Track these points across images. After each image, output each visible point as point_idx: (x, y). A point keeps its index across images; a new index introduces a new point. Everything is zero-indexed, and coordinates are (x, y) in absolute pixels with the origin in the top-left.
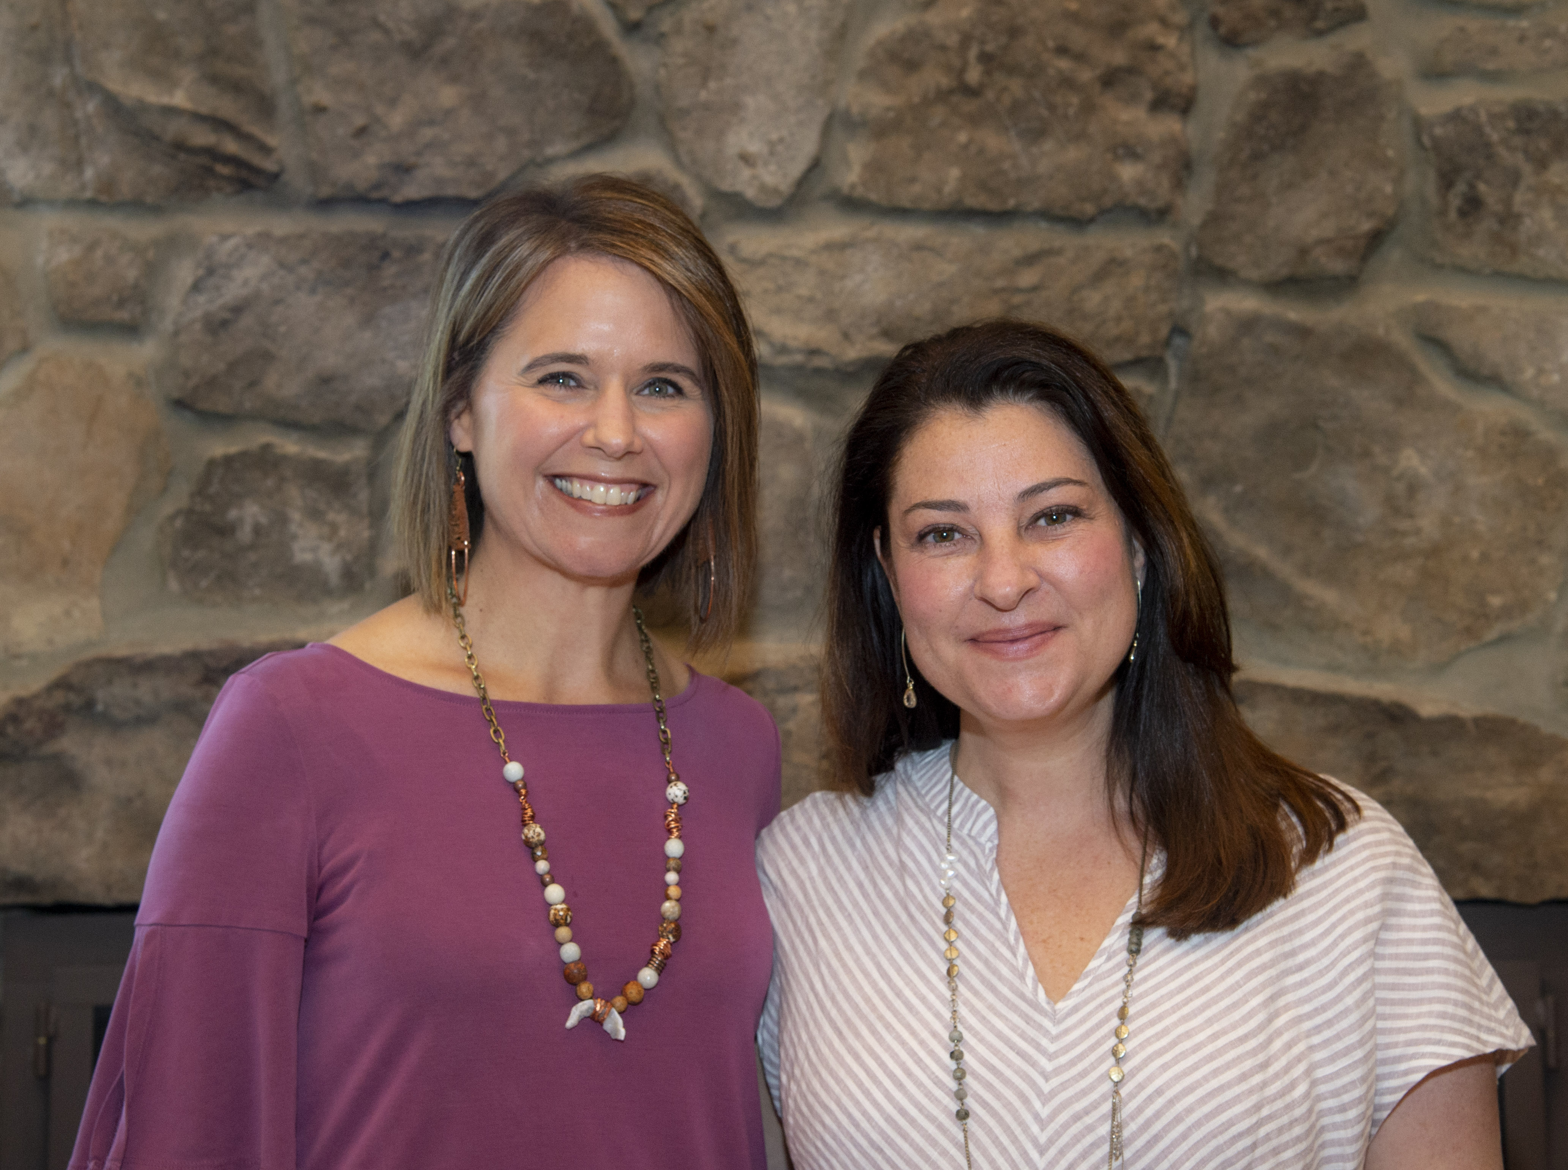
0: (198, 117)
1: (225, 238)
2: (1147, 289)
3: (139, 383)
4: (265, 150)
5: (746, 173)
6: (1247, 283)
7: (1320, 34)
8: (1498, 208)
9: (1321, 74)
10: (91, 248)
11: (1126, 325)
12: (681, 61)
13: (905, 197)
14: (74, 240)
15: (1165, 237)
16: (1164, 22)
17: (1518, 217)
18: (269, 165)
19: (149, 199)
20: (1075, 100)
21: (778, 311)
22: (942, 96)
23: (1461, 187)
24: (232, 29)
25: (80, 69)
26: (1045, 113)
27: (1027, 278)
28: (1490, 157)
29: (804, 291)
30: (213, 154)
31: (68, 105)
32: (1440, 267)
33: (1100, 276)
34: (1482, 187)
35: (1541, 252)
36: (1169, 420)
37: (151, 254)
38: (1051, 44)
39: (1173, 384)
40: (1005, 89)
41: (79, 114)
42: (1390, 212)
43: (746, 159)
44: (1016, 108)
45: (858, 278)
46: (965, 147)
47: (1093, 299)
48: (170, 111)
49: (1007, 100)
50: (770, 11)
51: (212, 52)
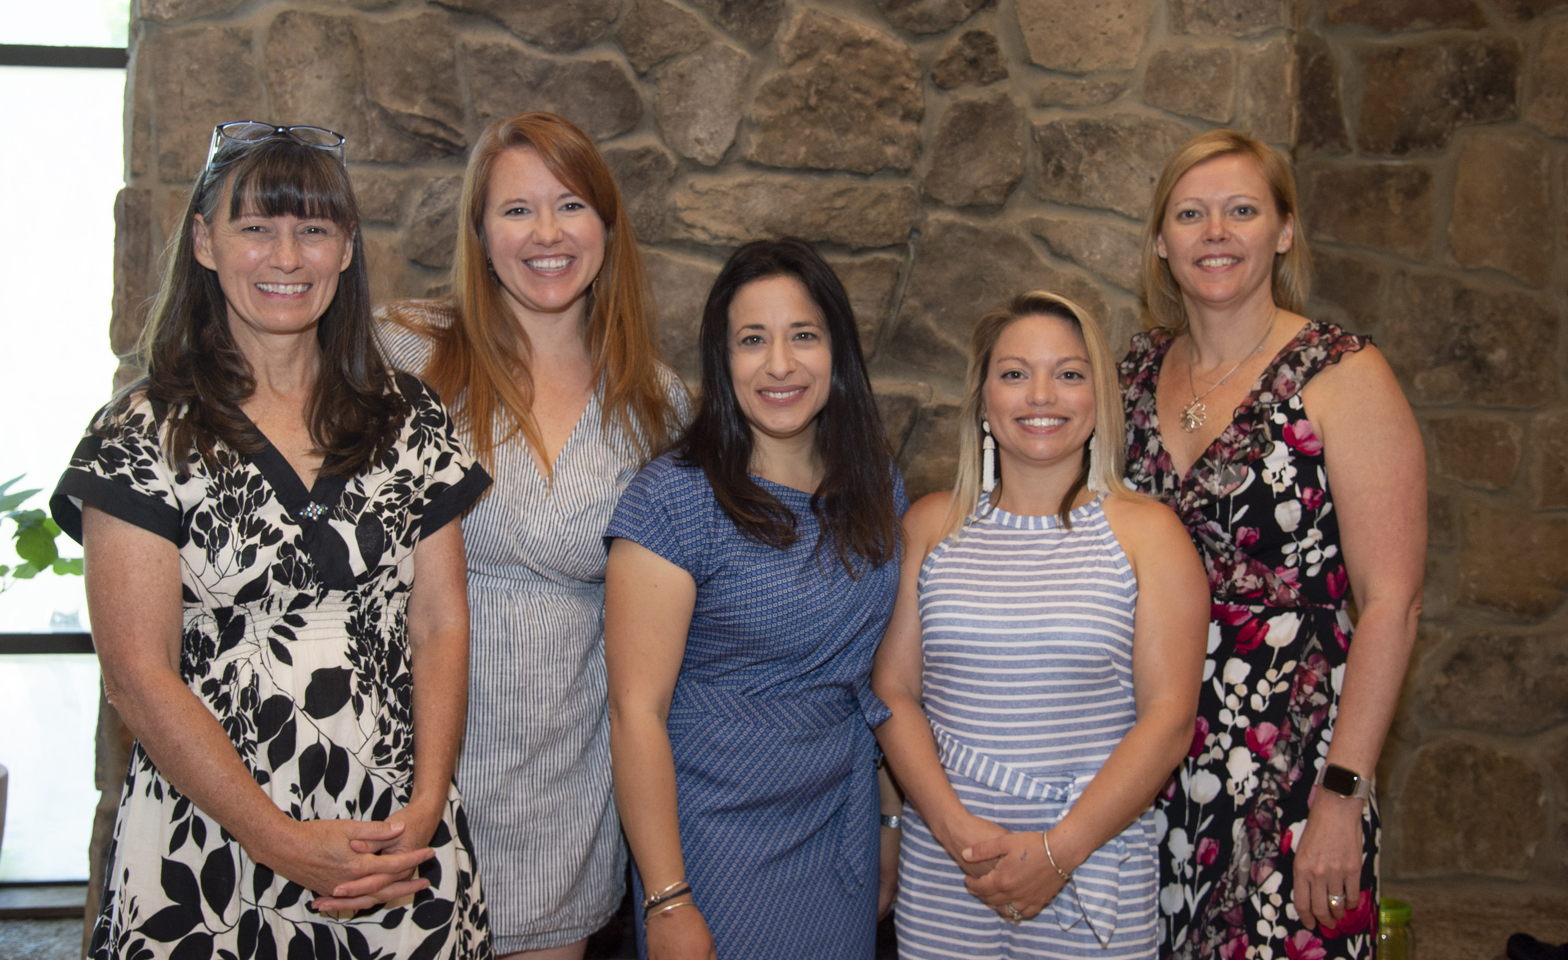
0: (426, 119)
1: (438, 179)
2: (899, 209)
3: (395, 251)
4: (458, 135)
5: (698, 148)
6: (949, 207)
7: (985, 84)
8: (1072, 172)
9: (986, 104)
10: (372, 184)
11: (889, 227)
12: (667, 92)
13: (778, 161)
14: (364, 181)
15: (909, 184)
16: (908, 76)
17: (1081, 177)
18: (460, 143)
19: (401, 160)
20: (864, 114)
21: (714, 218)
22: (797, 111)
23: (1054, 161)
24: (443, 76)
25: (369, 96)
26: (848, 120)
27: (839, 203)
28: (1067, 147)
29: (727, 208)
30: (433, 138)
31: (363, 114)
32: (1043, 201)
33: (875, 202)
34: (1064, 162)
35: (1092, 195)
36: (910, 275)
37: (401, 187)
38: (852, 86)
39: (912, 257)
40: (829, 108)
41: (368, 118)
42: (1019, 173)
43: (698, 141)
44: (834, 117)
45: (754, 201)
46: (809, 137)
47: (872, 214)
48: (412, 116)
49: (830, 113)
50: (711, 68)
51: (434, 87)
